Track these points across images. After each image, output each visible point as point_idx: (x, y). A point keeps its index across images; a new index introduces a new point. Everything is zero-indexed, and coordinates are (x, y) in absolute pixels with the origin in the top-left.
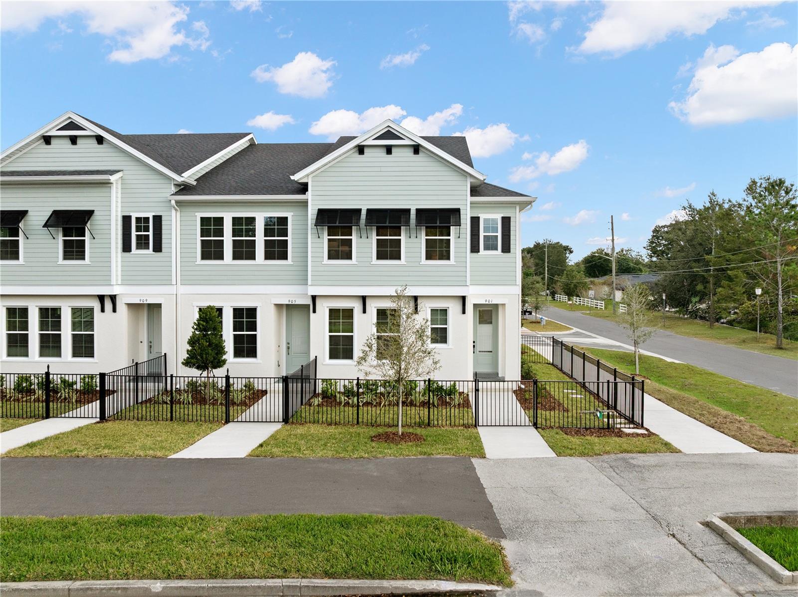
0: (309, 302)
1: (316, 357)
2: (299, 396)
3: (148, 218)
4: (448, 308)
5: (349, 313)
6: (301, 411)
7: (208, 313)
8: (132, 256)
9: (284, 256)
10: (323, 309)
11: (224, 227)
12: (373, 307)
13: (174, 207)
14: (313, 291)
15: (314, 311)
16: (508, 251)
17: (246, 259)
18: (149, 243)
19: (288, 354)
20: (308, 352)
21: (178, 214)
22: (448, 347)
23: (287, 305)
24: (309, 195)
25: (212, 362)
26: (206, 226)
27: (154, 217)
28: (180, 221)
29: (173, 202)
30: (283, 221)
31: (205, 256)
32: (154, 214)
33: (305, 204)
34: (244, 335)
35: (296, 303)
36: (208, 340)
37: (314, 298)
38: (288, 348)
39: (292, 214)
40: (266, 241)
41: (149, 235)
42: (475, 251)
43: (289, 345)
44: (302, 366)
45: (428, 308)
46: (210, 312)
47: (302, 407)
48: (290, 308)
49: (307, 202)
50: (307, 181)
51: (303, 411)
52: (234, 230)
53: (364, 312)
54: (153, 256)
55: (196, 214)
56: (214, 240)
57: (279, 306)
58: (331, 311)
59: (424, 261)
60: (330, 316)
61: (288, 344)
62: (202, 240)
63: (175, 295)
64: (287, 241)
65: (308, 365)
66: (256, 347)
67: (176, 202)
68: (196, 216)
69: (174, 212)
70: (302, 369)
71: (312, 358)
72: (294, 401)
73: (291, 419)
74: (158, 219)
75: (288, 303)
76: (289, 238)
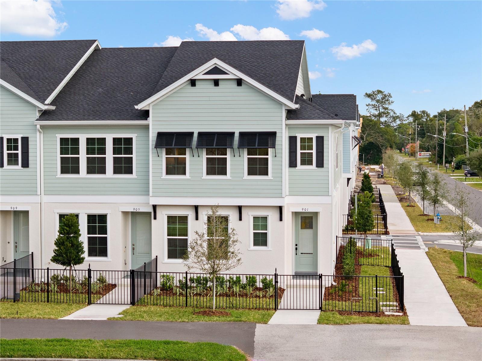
0: (151, 210)
1: (157, 256)
2: (143, 289)
3: (18, 139)
4: (268, 215)
5: (184, 219)
6: (144, 298)
7: (70, 220)
8: (5, 170)
9: (129, 171)
10: (162, 216)
11: (80, 146)
12: (203, 215)
13: (39, 130)
14: (154, 201)
15: (155, 218)
16: (322, 166)
17: (98, 173)
18: (18, 160)
19: (134, 254)
20: (150, 253)
21: (42, 135)
22: (268, 249)
23: (132, 213)
24: (150, 121)
25: (74, 260)
26: (65, 145)
27: (22, 138)
28: (43, 141)
29: (38, 127)
30: (129, 141)
31: (64, 171)
32: (22, 136)
33: (147, 127)
34: (96, 237)
35: (139, 211)
36: (71, 242)
37: (155, 207)
38: (133, 249)
39: (136, 135)
40: (114, 158)
41: (18, 153)
42: (292, 166)
43: (134, 247)
44: (145, 263)
45: (250, 216)
46: (71, 219)
47: (145, 296)
48: (135, 215)
49: (149, 126)
50: (148, 109)
51: (146, 298)
52: (88, 149)
53: (197, 219)
54: (21, 170)
55: (57, 135)
56: (71, 157)
57: (125, 213)
58: (169, 218)
59: (246, 176)
60: (168, 222)
61: (133, 245)
62: (61, 158)
63: (40, 204)
64: (132, 158)
65: (150, 263)
66: (106, 248)
67: (40, 126)
68: (57, 137)
69: (38, 134)
70: (145, 266)
71: (153, 257)
72: (139, 292)
73: (137, 303)
74: (25, 140)
75: (133, 211)
76: (134, 156)
